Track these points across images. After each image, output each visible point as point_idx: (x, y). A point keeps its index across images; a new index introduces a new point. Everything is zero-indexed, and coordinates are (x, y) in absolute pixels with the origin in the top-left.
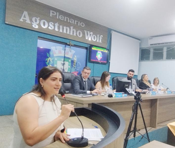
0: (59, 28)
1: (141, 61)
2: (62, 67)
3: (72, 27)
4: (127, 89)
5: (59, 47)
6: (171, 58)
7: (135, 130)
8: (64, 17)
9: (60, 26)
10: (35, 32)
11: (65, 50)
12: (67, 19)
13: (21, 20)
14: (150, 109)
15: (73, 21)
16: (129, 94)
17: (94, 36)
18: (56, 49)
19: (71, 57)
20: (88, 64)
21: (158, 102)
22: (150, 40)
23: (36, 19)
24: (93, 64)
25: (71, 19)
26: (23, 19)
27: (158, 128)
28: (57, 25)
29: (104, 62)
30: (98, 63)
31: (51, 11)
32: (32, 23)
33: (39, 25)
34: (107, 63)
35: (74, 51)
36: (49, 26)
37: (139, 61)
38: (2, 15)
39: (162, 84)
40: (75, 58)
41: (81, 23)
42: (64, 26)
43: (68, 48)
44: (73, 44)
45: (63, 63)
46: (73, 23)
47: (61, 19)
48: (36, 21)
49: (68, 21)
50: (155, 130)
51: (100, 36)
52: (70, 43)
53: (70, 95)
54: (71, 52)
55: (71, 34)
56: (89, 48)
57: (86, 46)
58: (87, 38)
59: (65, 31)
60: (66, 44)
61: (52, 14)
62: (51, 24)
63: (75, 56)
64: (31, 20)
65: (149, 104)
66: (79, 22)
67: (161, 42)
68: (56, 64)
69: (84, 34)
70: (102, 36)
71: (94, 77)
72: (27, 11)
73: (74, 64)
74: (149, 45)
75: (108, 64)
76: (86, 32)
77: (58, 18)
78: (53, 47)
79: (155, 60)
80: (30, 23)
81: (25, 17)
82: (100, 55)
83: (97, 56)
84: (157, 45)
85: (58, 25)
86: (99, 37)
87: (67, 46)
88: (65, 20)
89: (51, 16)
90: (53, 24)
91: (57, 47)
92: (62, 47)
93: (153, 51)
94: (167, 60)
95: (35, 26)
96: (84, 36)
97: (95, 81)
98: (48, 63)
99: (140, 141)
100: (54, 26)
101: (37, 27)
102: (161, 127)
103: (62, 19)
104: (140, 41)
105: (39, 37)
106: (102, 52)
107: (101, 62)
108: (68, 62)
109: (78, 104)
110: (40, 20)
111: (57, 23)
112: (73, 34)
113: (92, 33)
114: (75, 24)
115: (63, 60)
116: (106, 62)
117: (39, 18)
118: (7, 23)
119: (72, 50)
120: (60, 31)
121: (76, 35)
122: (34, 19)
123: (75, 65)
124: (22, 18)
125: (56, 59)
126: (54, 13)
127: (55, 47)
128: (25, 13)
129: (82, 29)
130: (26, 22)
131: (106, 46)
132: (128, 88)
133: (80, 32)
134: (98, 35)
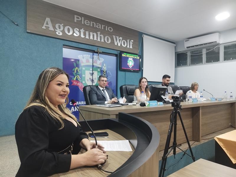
0: (85, 34)
1: (177, 67)
2: (91, 77)
3: (99, 33)
4: (162, 96)
5: (86, 55)
6: (212, 61)
7: (175, 145)
8: (90, 22)
9: (86, 32)
10: (60, 40)
11: (93, 58)
12: (93, 24)
13: (44, 27)
14: (191, 119)
15: (100, 26)
16: (165, 102)
17: (124, 42)
18: (83, 58)
19: (100, 66)
20: (119, 72)
21: (201, 111)
22: (186, 42)
23: (59, 25)
24: (125, 72)
25: (97, 24)
26: (45, 27)
27: (202, 142)
28: (82, 31)
29: (136, 69)
30: (129, 71)
31: (76, 16)
32: (56, 30)
33: (63, 31)
34: (140, 70)
35: (102, 59)
36: (74, 32)
37: (175, 67)
38: (24, 24)
39: (204, 90)
40: (104, 67)
41: (109, 28)
42: (90, 32)
43: (96, 56)
44: (101, 52)
45: (92, 72)
46: (100, 28)
47: (86, 24)
48: (60, 28)
49: (95, 26)
50: (199, 144)
51: (131, 41)
52: (98, 50)
53: (96, 106)
54: (99, 60)
55: (99, 40)
56: (119, 55)
57: (116, 52)
58: (116, 44)
59: (91, 38)
60: (94, 52)
61: (77, 19)
62: (76, 30)
63: (105, 65)
64: (54, 27)
65: (189, 113)
66: (106, 27)
67: (199, 44)
68: (85, 75)
69: (112, 39)
70: (133, 41)
71: (127, 86)
72: (49, 17)
73: (103, 74)
74: (186, 48)
75: (141, 72)
76: (114, 37)
77: (83, 23)
78: (80, 56)
79: (193, 64)
80: (53, 30)
81: (47, 24)
82: (131, 62)
83: (128, 63)
84: (195, 47)
85: (84, 31)
86: (130, 43)
87: (95, 54)
88: (91, 25)
89: (75, 21)
90: (78, 30)
91: (84, 55)
92: (89, 56)
93: (190, 54)
94: (207, 63)
95: (59, 33)
96: (112, 42)
97: (128, 89)
98: (76, 73)
99: (181, 159)
100: (80, 32)
101: (61, 34)
102: (206, 141)
103: (88, 24)
104: (175, 45)
105: (63, 45)
106: (134, 59)
107: (133, 70)
108: (97, 72)
109: (104, 115)
110: (64, 27)
111: (83, 29)
112: (101, 40)
113: (121, 38)
114: (103, 28)
115: (92, 70)
116: (138, 70)
117: (63, 24)
118: (29, 31)
119: (101, 58)
120: (86, 38)
121: (104, 40)
122: (57, 26)
123: (105, 74)
124: (45, 25)
125: (84, 69)
126: (79, 18)
127: (82, 55)
128: (48, 19)
129: (110, 35)
130: (49, 29)
131: (138, 52)
132: (164, 96)
133: (109, 37)
134: (128, 41)
